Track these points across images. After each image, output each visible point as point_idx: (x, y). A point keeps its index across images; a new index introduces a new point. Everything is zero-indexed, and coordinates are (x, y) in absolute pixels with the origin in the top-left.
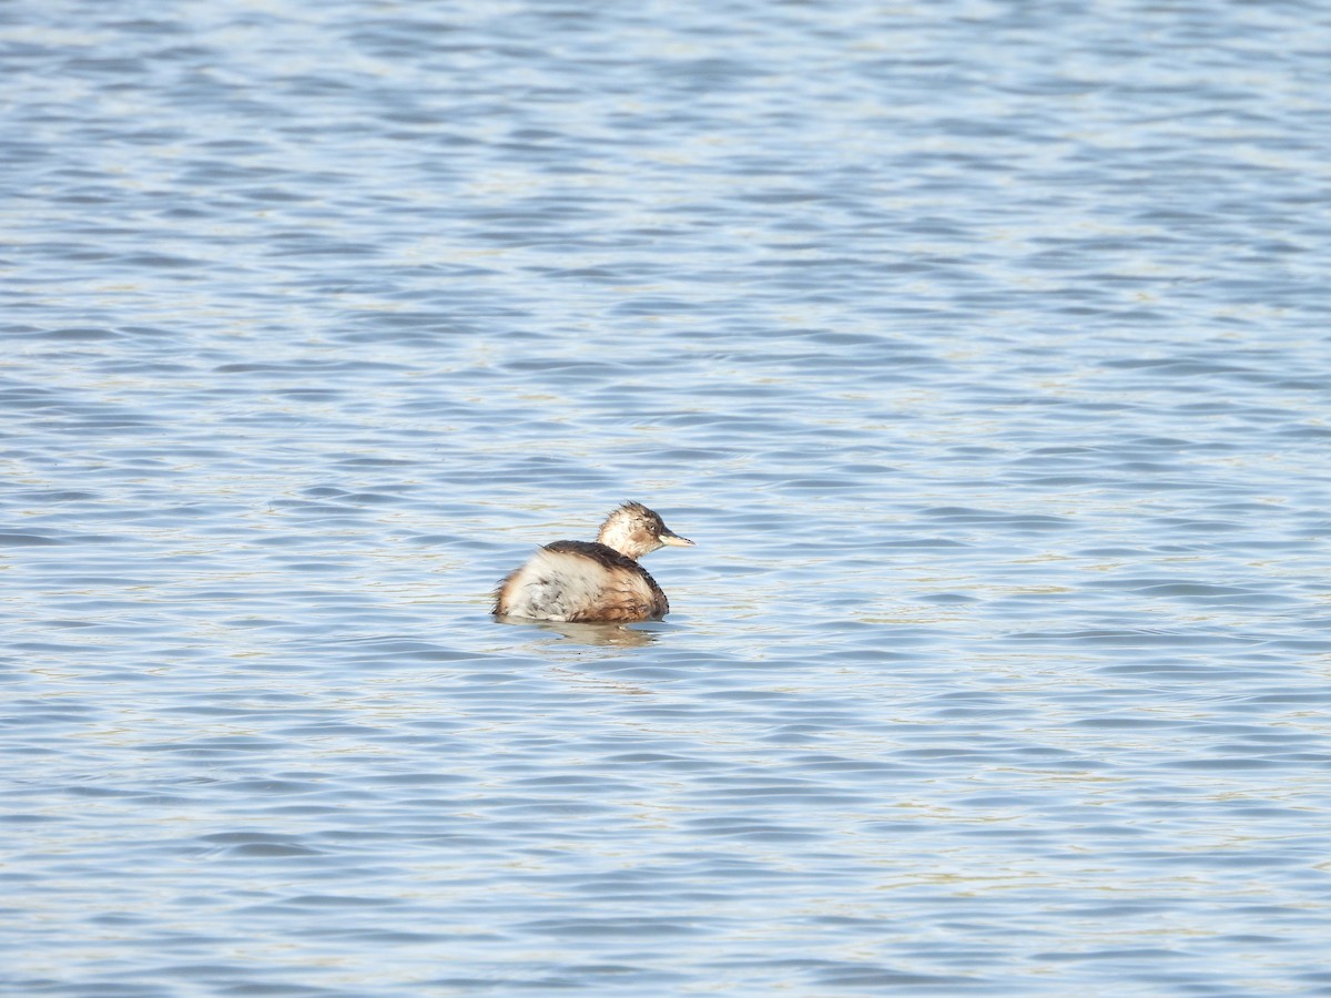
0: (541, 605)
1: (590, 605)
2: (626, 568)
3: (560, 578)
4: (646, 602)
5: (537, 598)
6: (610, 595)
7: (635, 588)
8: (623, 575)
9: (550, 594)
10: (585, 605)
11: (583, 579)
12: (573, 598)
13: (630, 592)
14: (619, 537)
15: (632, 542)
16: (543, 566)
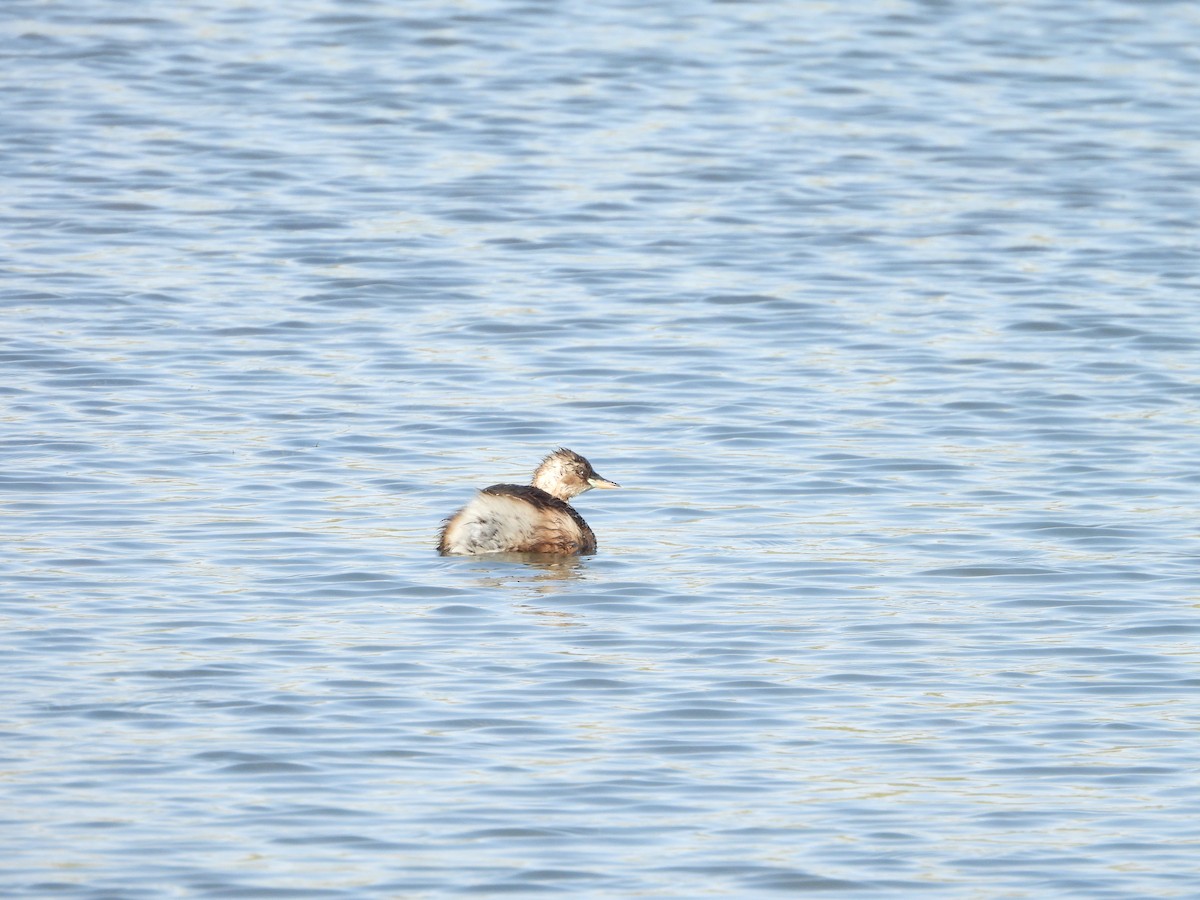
0: (479, 542)
1: (524, 541)
2: (556, 508)
3: (497, 518)
4: (574, 539)
5: (476, 535)
6: (541, 532)
7: (564, 527)
8: (553, 515)
9: (487, 532)
10: (519, 541)
11: (517, 518)
12: (508, 535)
13: (559, 530)
14: (552, 482)
15: (563, 485)
16: (481, 507)
